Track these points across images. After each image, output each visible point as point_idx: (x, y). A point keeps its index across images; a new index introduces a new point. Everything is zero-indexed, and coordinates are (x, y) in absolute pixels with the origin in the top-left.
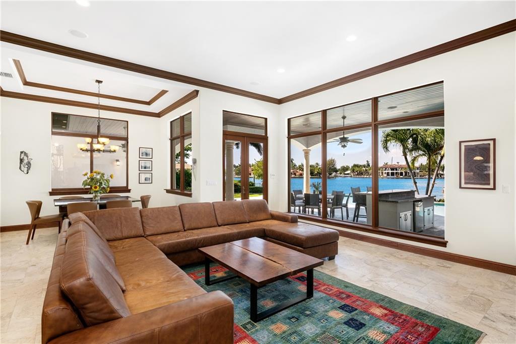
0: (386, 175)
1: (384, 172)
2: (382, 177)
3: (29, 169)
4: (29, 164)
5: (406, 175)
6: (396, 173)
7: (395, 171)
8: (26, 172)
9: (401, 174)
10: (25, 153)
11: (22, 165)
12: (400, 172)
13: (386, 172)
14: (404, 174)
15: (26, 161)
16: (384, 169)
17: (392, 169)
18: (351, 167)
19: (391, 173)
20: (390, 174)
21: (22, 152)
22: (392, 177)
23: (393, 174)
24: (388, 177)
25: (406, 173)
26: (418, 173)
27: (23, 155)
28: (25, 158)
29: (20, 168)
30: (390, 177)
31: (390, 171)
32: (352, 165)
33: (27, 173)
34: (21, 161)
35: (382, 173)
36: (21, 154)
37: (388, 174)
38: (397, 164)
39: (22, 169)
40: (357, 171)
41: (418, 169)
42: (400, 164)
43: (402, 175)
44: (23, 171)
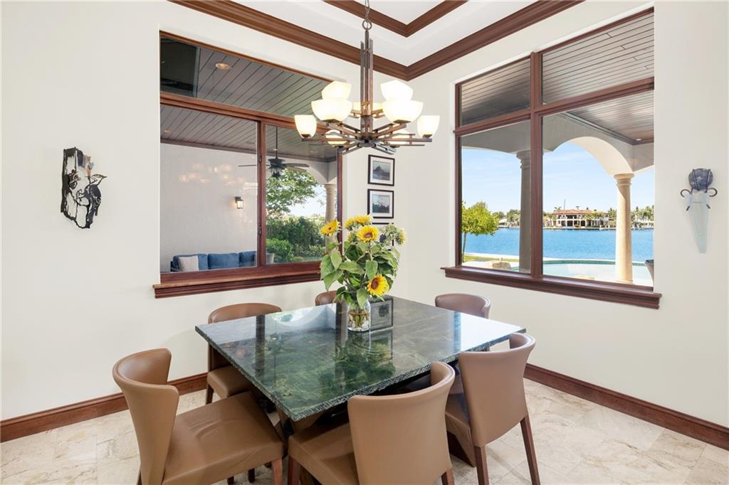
0: (560, 225)
1: (557, 220)
2: (555, 227)
3: (95, 210)
4: (94, 195)
5: (589, 225)
6: (576, 222)
7: (573, 220)
8: (82, 222)
9: (583, 223)
10: (80, 153)
11: (69, 198)
12: (580, 220)
13: (561, 220)
14: (586, 224)
15: (82, 185)
16: (557, 216)
17: (570, 217)
18: (505, 214)
19: (568, 222)
20: (566, 224)
21: (69, 153)
22: (569, 228)
23: (570, 224)
24: (564, 228)
25: (589, 221)
26: (607, 222)
27: (72, 163)
28: (81, 173)
29: (64, 208)
30: (566, 227)
31: (566, 220)
32: (509, 211)
33: (88, 226)
34: (68, 182)
35: (555, 222)
36: (65, 160)
37: (563, 223)
38: (576, 209)
39: (72, 212)
40: (517, 220)
41: (607, 216)
42: (580, 209)
43: (584, 225)
44: (74, 219)
